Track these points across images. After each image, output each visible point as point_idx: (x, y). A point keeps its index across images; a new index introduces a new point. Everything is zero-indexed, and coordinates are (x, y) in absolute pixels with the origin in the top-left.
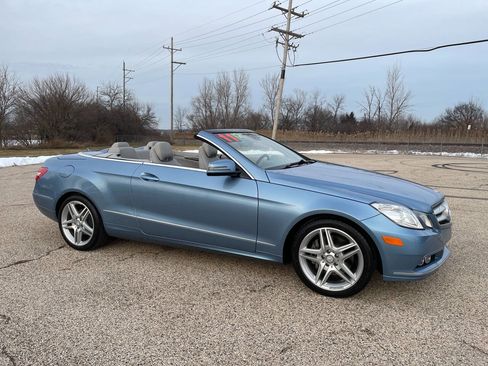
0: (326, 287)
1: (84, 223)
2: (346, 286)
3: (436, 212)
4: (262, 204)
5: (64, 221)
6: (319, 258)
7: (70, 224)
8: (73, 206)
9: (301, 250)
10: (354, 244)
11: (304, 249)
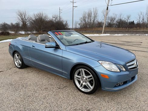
0: (83, 90)
1: (19, 61)
2: (89, 91)
3: (128, 65)
4: (63, 59)
5: (15, 59)
6: (81, 79)
7: (16, 61)
8: (16, 55)
9: (75, 76)
10: (91, 76)
11: (76, 76)
